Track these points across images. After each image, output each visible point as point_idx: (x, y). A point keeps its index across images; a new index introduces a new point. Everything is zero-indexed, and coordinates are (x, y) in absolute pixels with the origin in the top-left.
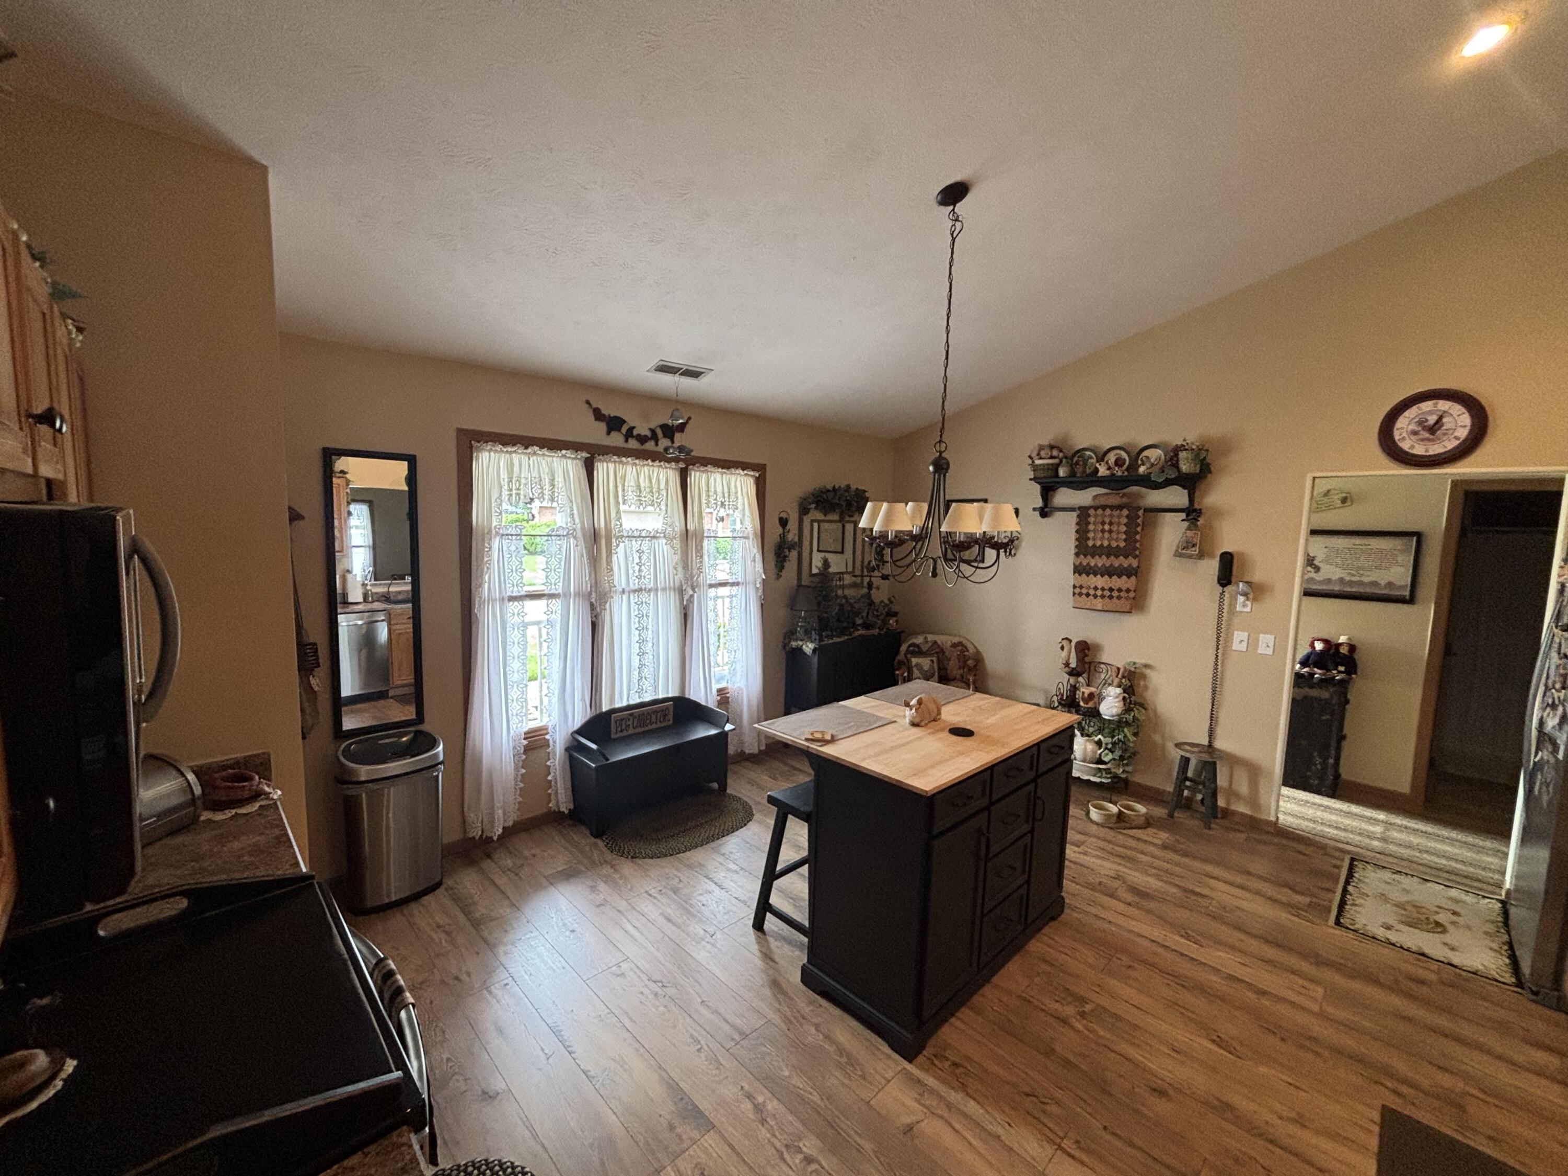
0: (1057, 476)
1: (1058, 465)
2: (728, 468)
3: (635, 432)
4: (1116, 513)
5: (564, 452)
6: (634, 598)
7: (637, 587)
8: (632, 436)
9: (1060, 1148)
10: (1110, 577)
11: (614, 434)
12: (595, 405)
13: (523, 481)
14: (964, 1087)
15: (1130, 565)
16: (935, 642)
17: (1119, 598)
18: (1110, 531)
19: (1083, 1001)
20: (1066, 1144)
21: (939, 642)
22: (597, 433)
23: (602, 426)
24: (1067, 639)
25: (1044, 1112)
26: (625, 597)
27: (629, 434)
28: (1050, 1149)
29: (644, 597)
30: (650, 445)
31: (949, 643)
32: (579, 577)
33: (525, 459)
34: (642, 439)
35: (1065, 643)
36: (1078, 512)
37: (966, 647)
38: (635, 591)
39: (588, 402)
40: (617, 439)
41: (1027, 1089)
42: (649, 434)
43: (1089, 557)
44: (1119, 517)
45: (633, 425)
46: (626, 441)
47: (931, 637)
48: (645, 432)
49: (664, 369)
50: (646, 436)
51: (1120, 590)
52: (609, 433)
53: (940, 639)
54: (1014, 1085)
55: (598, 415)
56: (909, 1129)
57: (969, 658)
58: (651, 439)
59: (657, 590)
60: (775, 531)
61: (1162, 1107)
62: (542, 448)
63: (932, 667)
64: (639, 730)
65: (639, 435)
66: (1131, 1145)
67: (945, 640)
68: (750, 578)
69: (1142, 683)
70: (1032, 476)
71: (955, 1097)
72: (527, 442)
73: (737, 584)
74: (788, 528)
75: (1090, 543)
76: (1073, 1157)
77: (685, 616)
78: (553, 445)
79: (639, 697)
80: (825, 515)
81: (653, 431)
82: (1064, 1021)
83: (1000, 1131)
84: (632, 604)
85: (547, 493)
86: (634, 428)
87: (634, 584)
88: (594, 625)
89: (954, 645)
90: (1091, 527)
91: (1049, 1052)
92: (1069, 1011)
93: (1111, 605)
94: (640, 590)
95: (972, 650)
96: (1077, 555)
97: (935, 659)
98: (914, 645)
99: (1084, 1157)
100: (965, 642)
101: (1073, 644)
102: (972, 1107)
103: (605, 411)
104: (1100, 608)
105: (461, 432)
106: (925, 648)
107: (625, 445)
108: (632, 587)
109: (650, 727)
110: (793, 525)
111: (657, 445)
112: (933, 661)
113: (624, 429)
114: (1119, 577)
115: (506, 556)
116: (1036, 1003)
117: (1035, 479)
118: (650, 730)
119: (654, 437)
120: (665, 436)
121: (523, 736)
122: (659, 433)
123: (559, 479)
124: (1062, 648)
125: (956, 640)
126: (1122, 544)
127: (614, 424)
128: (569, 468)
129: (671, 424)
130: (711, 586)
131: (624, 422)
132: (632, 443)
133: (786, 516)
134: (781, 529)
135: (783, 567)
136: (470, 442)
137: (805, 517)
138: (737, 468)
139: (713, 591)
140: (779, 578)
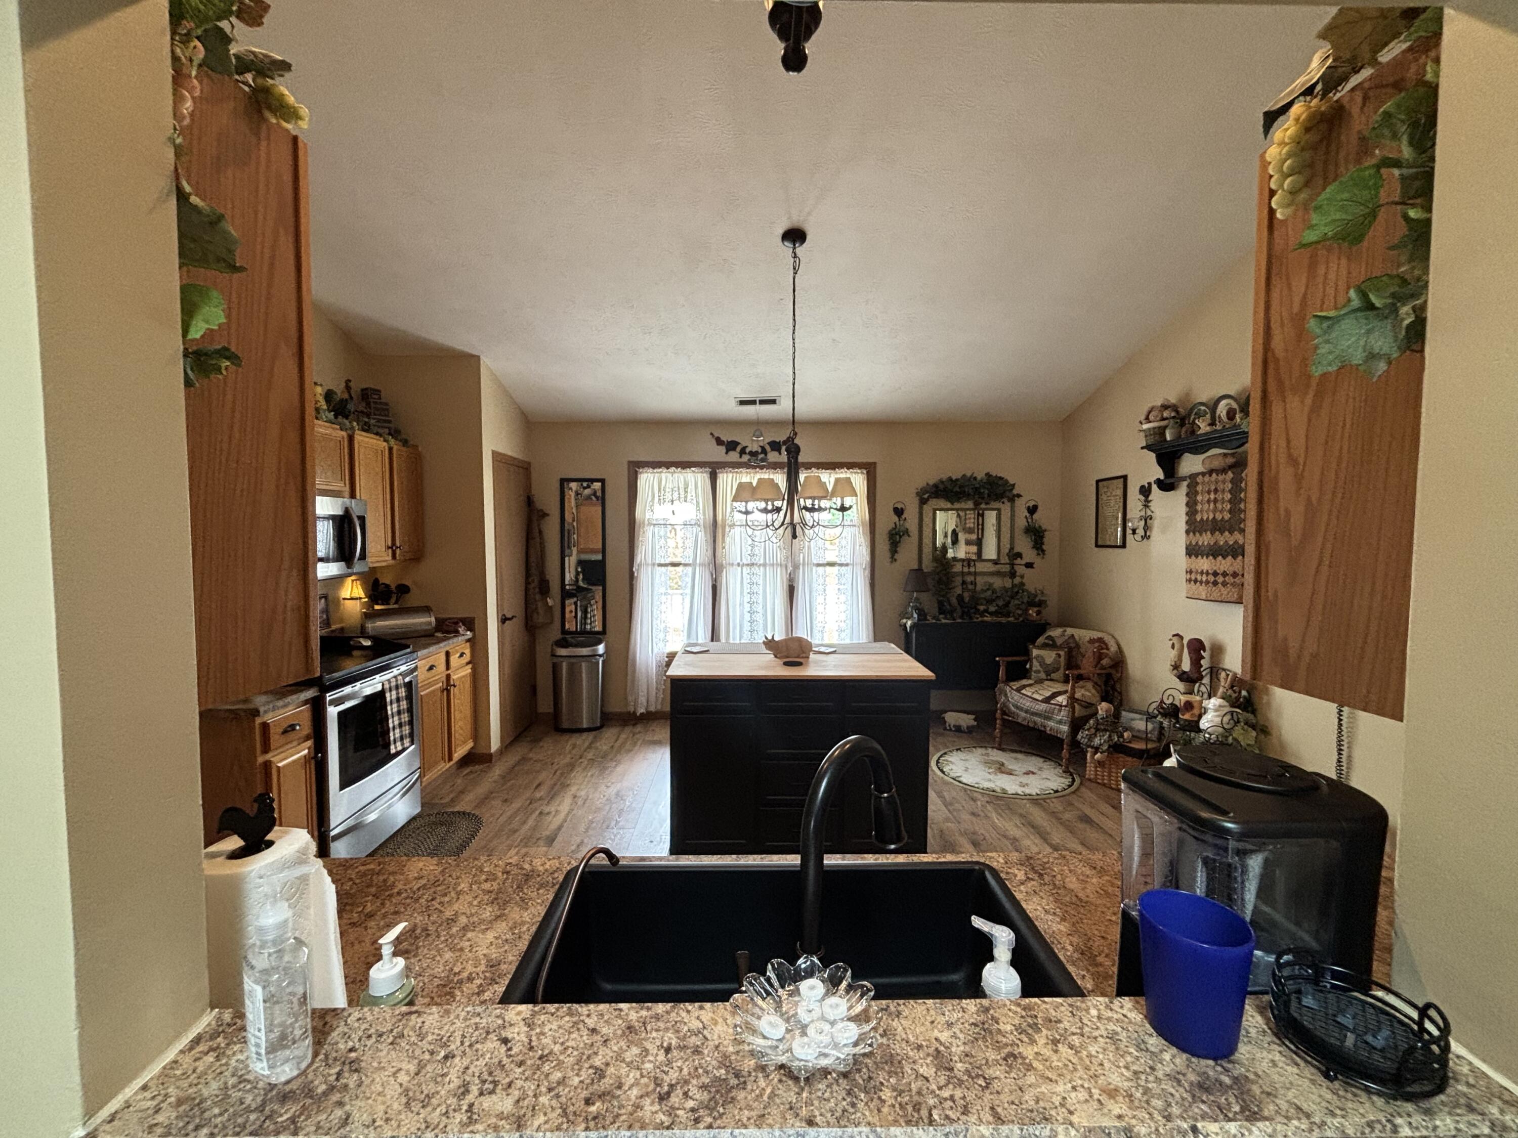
0: (1165, 440)
1: (1165, 427)
2: (834, 469)
3: (748, 450)
4: (1221, 478)
5: (693, 469)
6: (746, 570)
7: (749, 562)
8: (745, 453)
10: (1215, 558)
11: (731, 453)
12: (716, 435)
13: (667, 490)
15: (1236, 542)
16: (1073, 636)
17: (1224, 584)
18: (1215, 501)
21: (1077, 637)
22: (718, 454)
23: (723, 449)
24: (1177, 635)
26: (739, 569)
27: (743, 452)
29: (755, 569)
30: (760, 458)
31: (1087, 639)
32: (703, 554)
33: (669, 475)
34: (753, 454)
35: (1175, 640)
36: (1189, 481)
37: (1106, 644)
38: (748, 565)
39: (712, 434)
40: (734, 456)
42: (759, 450)
43: (1197, 534)
44: (1224, 482)
45: (745, 445)
46: (741, 457)
47: (1070, 631)
48: (755, 448)
49: (743, 403)
50: (757, 451)
51: (1225, 574)
52: (727, 453)
53: (1078, 633)
55: (719, 442)
57: (1107, 655)
58: (761, 453)
59: (766, 566)
60: (887, 520)
62: (677, 468)
63: (1057, 661)
65: (751, 451)
67: (1083, 635)
68: (857, 560)
69: (1265, 697)
70: (1144, 444)
72: (668, 465)
73: (847, 565)
74: (903, 517)
75: (1198, 518)
77: (791, 591)
78: (685, 465)
80: (952, 504)
81: (763, 448)
84: (745, 575)
85: (682, 496)
86: (747, 447)
87: (747, 559)
88: (715, 589)
89: (1092, 641)
90: (1199, 498)
93: (1216, 592)
94: (753, 564)
95: (1113, 648)
96: (1187, 532)
97: (1062, 653)
98: (1050, 638)
100: (1107, 638)
101: (1185, 642)
103: (724, 438)
104: (1204, 597)
105: (630, 463)
106: (1059, 642)
107: (740, 460)
108: (745, 561)
110: (911, 514)
111: (765, 457)
112: (1059, 656)
113: (739, 449)
114: (1224, 558)
115: (657, 537)
117: (1148, 447)
119: (764, 451)
120: (773, 450)
121: (666, 656)
122: (768, 448)
123: (691, 487)
124: (1173, 647)
125: (1096, 635)
126: (1227, 516)
127: (731, 446)
128: (697, 479)
129: (778, 440)
130: (819, 565)
131: (738, 444)
132: (746, 458)
133: (903, 506)
134: (896, 519)
135: (896, 552)
136: (635, 468)
137: (925, 506)
138: (842, 468)
139: (821, 569)
140: (893, 559)
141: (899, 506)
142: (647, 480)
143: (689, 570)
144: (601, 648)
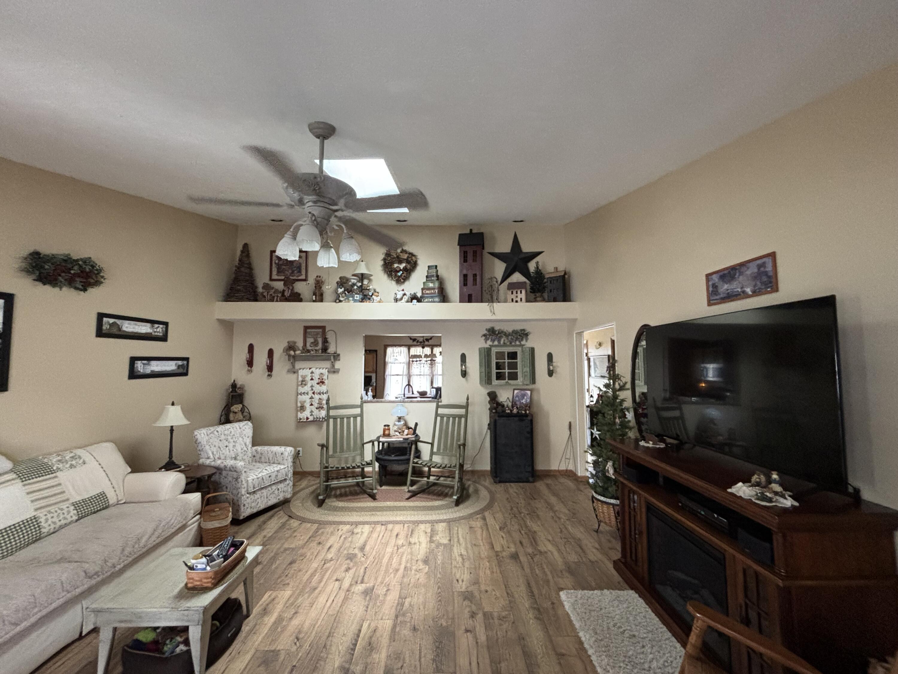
5: (403, 347)
7: (419, 374)
22: (411, 342)
23: (412, 341)
27: (418, 342)
30: (424, 344)
32: (406, 372)
33: (396, 349)
34: (421, 342)
40: (415, 343)
45: (418, 339)
50: (423, 342)
62: (398, 346)
72: (395, 346)
103: (412, 338)
105: (384, 346)
107: (417, 344)
111: (426, 344)
123: (402, 352)
127: (414, 340)
128: (404, 350)
132: (419, 343)
136: (386, 347)
142: (389, 350)
143: (401, 376)
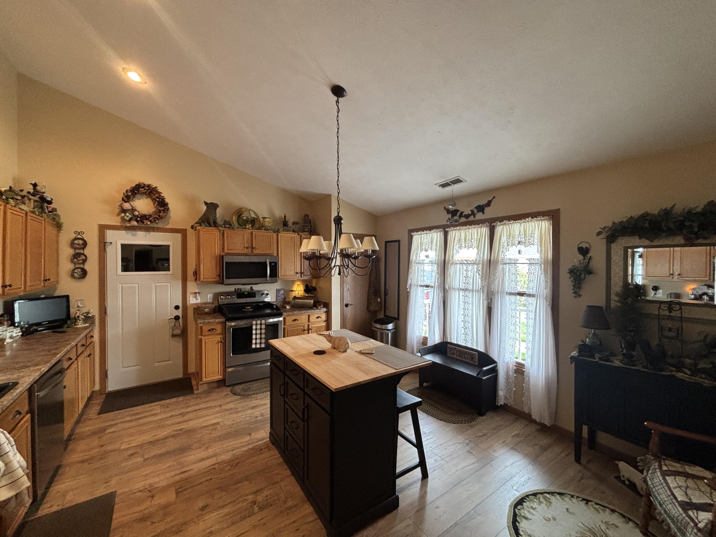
6: (461, 293)
7: (463, 288)
8: (462, 216)
9: (218, 463)
11: (454, 218)
12: (447, 208)
13: (424, 244)
14: (253, 449)
19: (261, 509)
20: (217, 465)
22: (447, 219)
23: (449, 216)
25: (229, 465)
26: (458, 292)
28: (219, 461)
29: (467, 293)
30: (471, 218)
34: (467, 216)
38: (463, 290)
39: (444, 207)
40: (456, 219)
41: (239, 464)
42: (470, 213)
46: (460, 219)
50: (469, 214)
52: (452, 218)
54: (243, 462)
55: (449, 212)
56: (250, 434)
58: (472, 215)
59: (473, 291)
60: (571, 258)
61: (200, 503)
64: (459, 358)
65: (465, 215)
66: (201, 483)
71: (251, 446)
74: (589, 256)
76: (212, 465)
77: (489, 310)
79: (465, 343)
81: (472, 211)
82: (256, 493)
83: (233, 452)
84: (461, 297)
85: (430, 246)
86: (463, 212)
87: (462, 286)
88: (444, 302)
91: (247, 479)
92: (260, 498)
94: (466, 290)
99: (210, 468)
102: (245, 449)
105: (409, 231)
109: (464, 359)
110: (598, 253)
111: (474, 217)
113: (458, 214)
116: (271, 487)
118: (463, 361)
119: (473, 213)
120: (478, 212)
121: (422, 338)
122: (476, 211)
123: (434, 241)
127: (454, 213)
128: (438, 236)
129: (482, 204)
130: (511, 294)
131: (458, 211)
132: (463, 219)
133: (588, 246)
134: (581, 257)
135: (580, 288)
136: (411, 233)
137: (613, 246)
138: (528, 217)
139: (513, 298)
140: (577, 295)
141: (584, 246)
142: (417, 238)
143: (432, 290)
144: (390, 326)
